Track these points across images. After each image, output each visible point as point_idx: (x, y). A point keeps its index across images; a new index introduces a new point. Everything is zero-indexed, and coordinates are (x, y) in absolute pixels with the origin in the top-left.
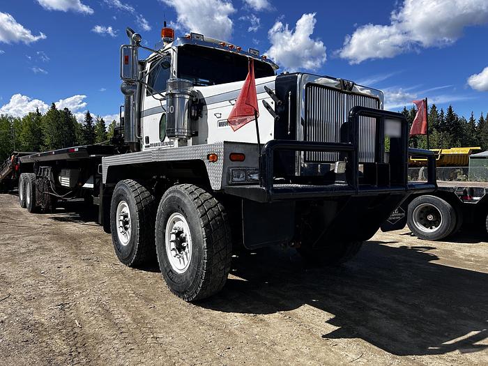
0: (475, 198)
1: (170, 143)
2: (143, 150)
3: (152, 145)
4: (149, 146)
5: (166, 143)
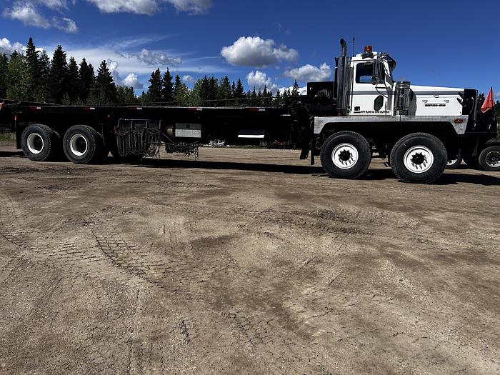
1: (386, 112)
2: (350, 114)
3: (364, 111)
4: (359, 112)
5: (381, 111)
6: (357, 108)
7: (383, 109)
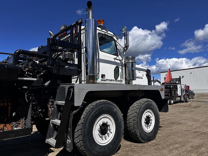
1: (121, 81)
2: (98, 82)
3: (108, 80)
4: (105, 80)
5: (118, 80)
6: (103, 76)
7: (119, 78)
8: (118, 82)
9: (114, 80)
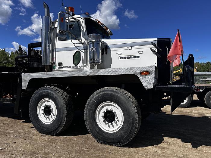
0: (201, 90)
1: (83, 66)
2: (55, 70)
3: (66, 67)
4: (62, 68)
5: (79, 66)
6: (60, 64)
7: (81, 64)
8: (78, 69)
9: (73, 67)
